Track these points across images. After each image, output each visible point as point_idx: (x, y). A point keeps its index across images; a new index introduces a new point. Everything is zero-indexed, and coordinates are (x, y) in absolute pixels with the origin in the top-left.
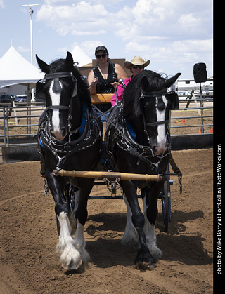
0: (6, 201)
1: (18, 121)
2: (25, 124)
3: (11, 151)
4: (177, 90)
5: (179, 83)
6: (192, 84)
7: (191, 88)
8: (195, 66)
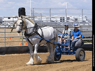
4: (3, 22)
5: (4, 18)
6: (11, 19)
7: (11, 21)
8: (19, 9)
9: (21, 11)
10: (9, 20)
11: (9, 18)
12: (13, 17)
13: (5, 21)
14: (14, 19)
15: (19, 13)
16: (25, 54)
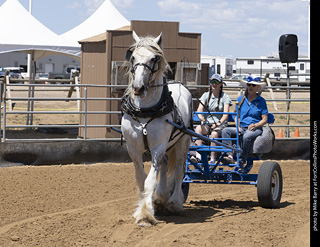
0: (12, 225)
1: (13, 105)
2: (24, 109)
3: (9, 149)
4: (235, 72)
5: (238, 62)
6: (257, 65)
7: (255, 71)
8: (282, 38)
9: (287, 43)
10: (251, 67)
11: (251, 62)
12: (262, 60)
13: (241, 71)
14: (264, 64)
15: (281, 48)
16: (293, 161)
